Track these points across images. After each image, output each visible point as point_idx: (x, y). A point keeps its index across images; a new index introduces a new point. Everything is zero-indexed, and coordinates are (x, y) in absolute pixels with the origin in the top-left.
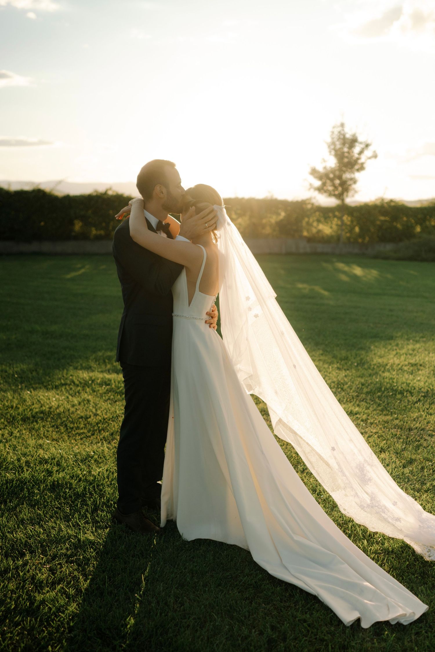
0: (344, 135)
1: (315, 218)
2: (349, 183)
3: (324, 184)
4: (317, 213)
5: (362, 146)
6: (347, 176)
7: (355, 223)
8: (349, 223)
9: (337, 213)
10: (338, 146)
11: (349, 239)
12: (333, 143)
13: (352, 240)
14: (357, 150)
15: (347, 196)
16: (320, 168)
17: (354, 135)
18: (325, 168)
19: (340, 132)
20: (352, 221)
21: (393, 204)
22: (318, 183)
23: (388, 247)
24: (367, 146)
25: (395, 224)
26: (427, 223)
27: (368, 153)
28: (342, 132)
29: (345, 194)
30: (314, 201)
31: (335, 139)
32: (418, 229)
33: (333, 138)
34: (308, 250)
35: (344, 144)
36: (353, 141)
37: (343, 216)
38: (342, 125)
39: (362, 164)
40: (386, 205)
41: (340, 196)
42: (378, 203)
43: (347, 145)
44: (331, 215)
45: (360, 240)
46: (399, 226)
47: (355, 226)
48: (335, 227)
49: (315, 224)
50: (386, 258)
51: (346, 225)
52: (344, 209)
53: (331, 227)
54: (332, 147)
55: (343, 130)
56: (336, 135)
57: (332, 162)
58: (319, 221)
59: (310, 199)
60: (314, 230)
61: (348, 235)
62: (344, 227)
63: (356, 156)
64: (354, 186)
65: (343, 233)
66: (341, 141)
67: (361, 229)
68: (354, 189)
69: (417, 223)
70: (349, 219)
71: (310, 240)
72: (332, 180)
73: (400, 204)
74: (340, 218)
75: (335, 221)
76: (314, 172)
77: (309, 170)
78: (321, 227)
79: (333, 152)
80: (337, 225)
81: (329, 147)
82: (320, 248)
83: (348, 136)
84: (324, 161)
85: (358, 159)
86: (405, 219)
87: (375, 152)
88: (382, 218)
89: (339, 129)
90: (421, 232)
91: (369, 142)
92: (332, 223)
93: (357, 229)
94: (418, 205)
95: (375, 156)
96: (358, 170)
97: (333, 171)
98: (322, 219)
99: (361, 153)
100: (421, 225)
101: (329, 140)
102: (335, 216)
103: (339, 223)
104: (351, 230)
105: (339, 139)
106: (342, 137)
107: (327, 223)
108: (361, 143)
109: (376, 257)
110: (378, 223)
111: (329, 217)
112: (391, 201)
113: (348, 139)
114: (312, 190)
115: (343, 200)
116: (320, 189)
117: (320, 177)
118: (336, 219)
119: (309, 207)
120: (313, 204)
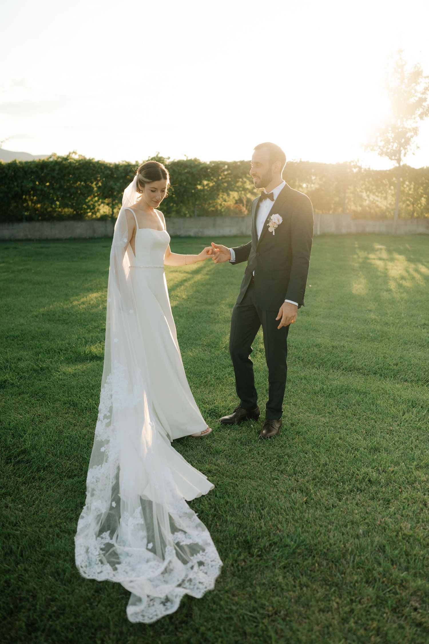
0: (402, 67)
1: (364, 186)
2: (411, 134)
7: (421, 191)
8: (410, 192)
9: (394, 180)
11: (411, 213)
13: (415, 214)
15: (406, 155)
19: (397, 62)
20: (416, 190)
28: (400, 63)
29: (403, 151)
31: (390, 74)
34: (353, 230)
35: (402, 80)
37: (403, 182)
38: (401, 52)
41: (395, 156)
44: (385, 182)
47: (420, 196)
48: (391, 199)
51: (408, 195)
53: (386, 198)
55: (401, 59)
56: (391, 68)
61: (411, 208)
66: (399, 76)
68: (414, 143)
70: (412, 186)
71: (356, 216)
72: (384, 133)
74: (399, 186)
75: (392, 190)
79: (387, 93)
82: (371, 226)
83: (408, 68)
92: (386, 193)
93: (423, 201)
96: (421, 117)
98: (374, 189)
102: (391, 183)
104: (416, 201)
105: (395, 73)
106: (399, 70)
111: (383, 186)
113: (409, 72)
115: (400, 161)
119: (355, 170)
120: (360, 168)
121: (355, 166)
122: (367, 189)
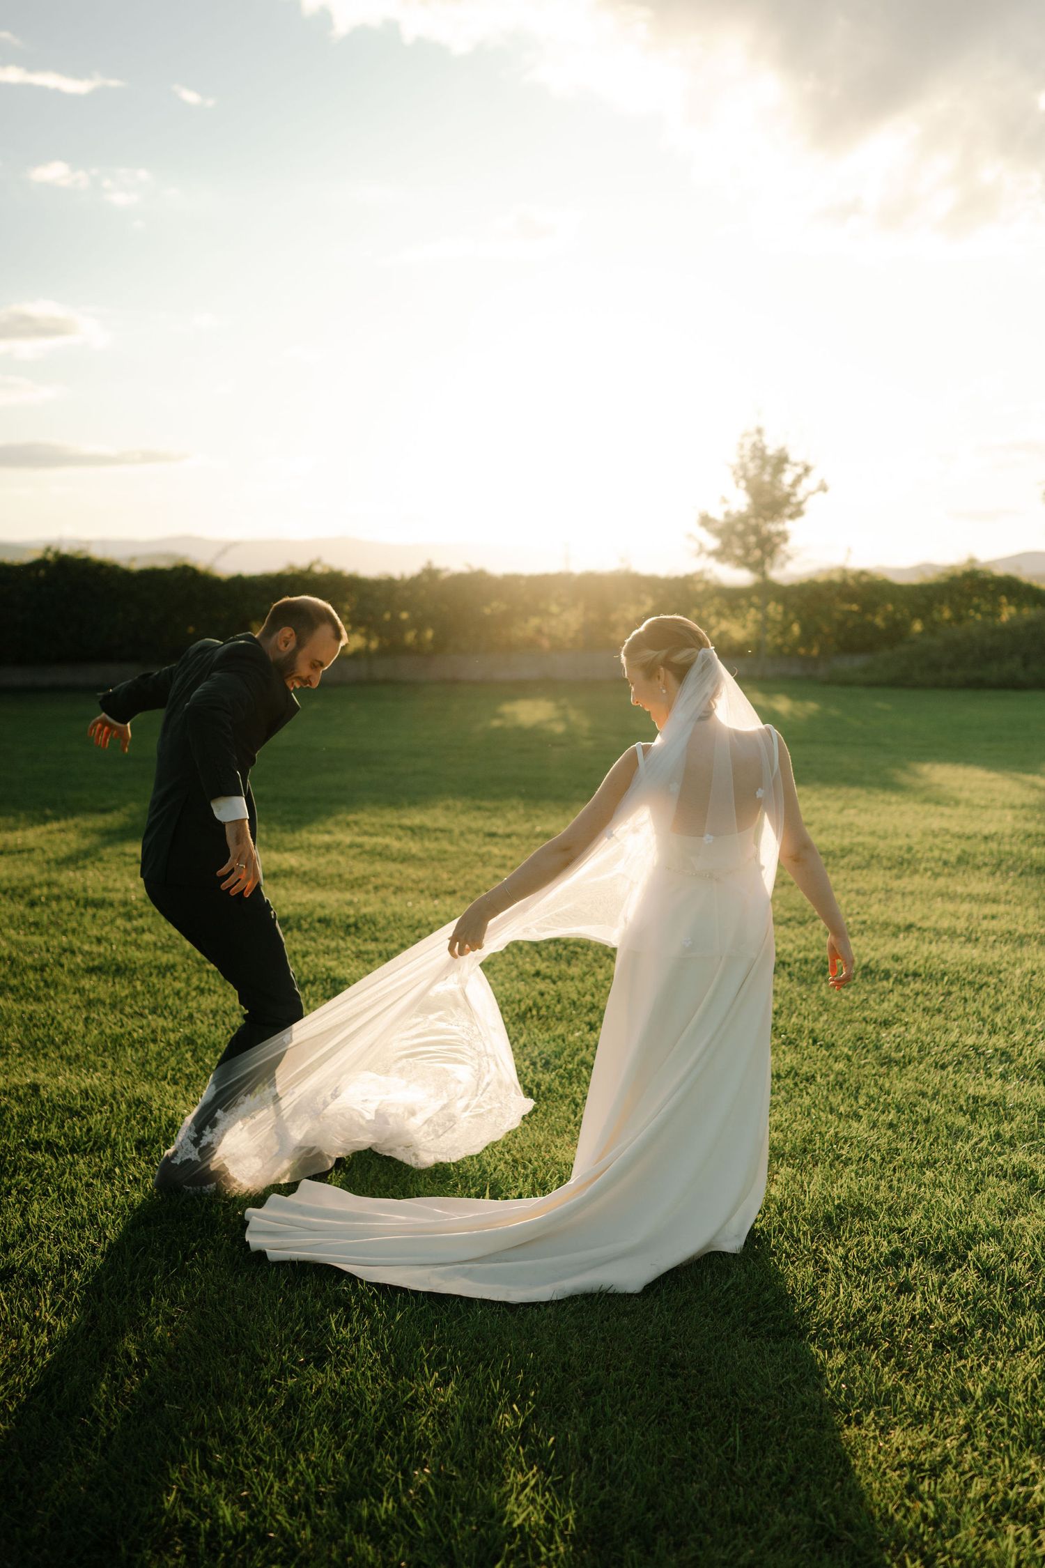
0: (763, 450)
1: (712, 610)
2: (777, 540)
3: (726, 545)
4: (717, 601)
5: (799, 470)
6: (773, 527)
7: (792, 616)
8: (779, 618)
9: (755, 599)
10: (752, 469)
11: (779, 648)
12: (743, 467)
14: (787, 478)
15: (772, 566)
16: (718, 515)
17: (782, 450)
18: (727, 514)
19: (754, 445)
20: (785, 614)
21: (864, 579)
22: (713, 543)
23: (859, 661)
24: (807, 470)
25: (869, 617)
26: (936, 615)
27: (808, 484)
28: (760, 445)
29: (768, 561)
30: (708, 576)
31: (747, 459)
32: (917, 626)
33: (742, 457)
35: (762, 468)
36: (781, 461)
37: (767, 604)
38: (759, 431)
39: (800, 504)
40: (851, 582)
41: (757, 566)
42: (836, 577)
43: (769, 469)
44: (743, 602)
45: (802, 651)
46: (879, 621)
47: (792, 623)
48: (751, 627)
49: (713, 620)
50: (846, 683)
51: (774, 622)
52: (767, 590)
53: (744, 627)
54: (741, 473)
55: (761, 441)
56: (747, 452)
57: (740, 502)
59: (702, 573)
61: (779, 641)
62: (769, 626)
63: (787, 489)
64: (784, 547)
65: (768, 638)
66: (758, 462)
67: (804, 628)
68: (784, 552)
69: (914, 616)
70: (780, 608)
72: (742, 536)
73: (880, 579)
74: (762, 608)
75: (753, 614)
76: (705, 521)
77: (695, 518)
78: (724, 625)
79: (743, 484)
80: (756, 622)
81: (735, 473)
83: (771, 451)
84: (724, 501)
85: (789, 495)
86: (890, 607)
87: (822, 481)
88: (846, 607)
89: (755, 438)
90: (922, 633)
91: (810, 463)
92: (745, 618)
93: (796, 629)
94: (915, 580)
95: (823, 488)
96: (791, 517)
97: (743, 518)
98: (727, 611)
99: (797, 481)
100: (923, 618)
101: (735, 460)
102: (751, 605)
103: (760, 616)
104: (785, 630)
105: (753, 458)
106: (759, 454)
107: (736, 617)
108: (796, 465)
109: (830, 682)
110: (837, 615)
111: (740, 607)
112: (863, 573)
113: (772, 457)
114: (704, 556)
115: (763, 574)
116: (720, 555)
117: (719, 533)
118: (753, 611)
119: (700, 587)
120: (707, 583)
121: (700, 581)
122: (719, 614)
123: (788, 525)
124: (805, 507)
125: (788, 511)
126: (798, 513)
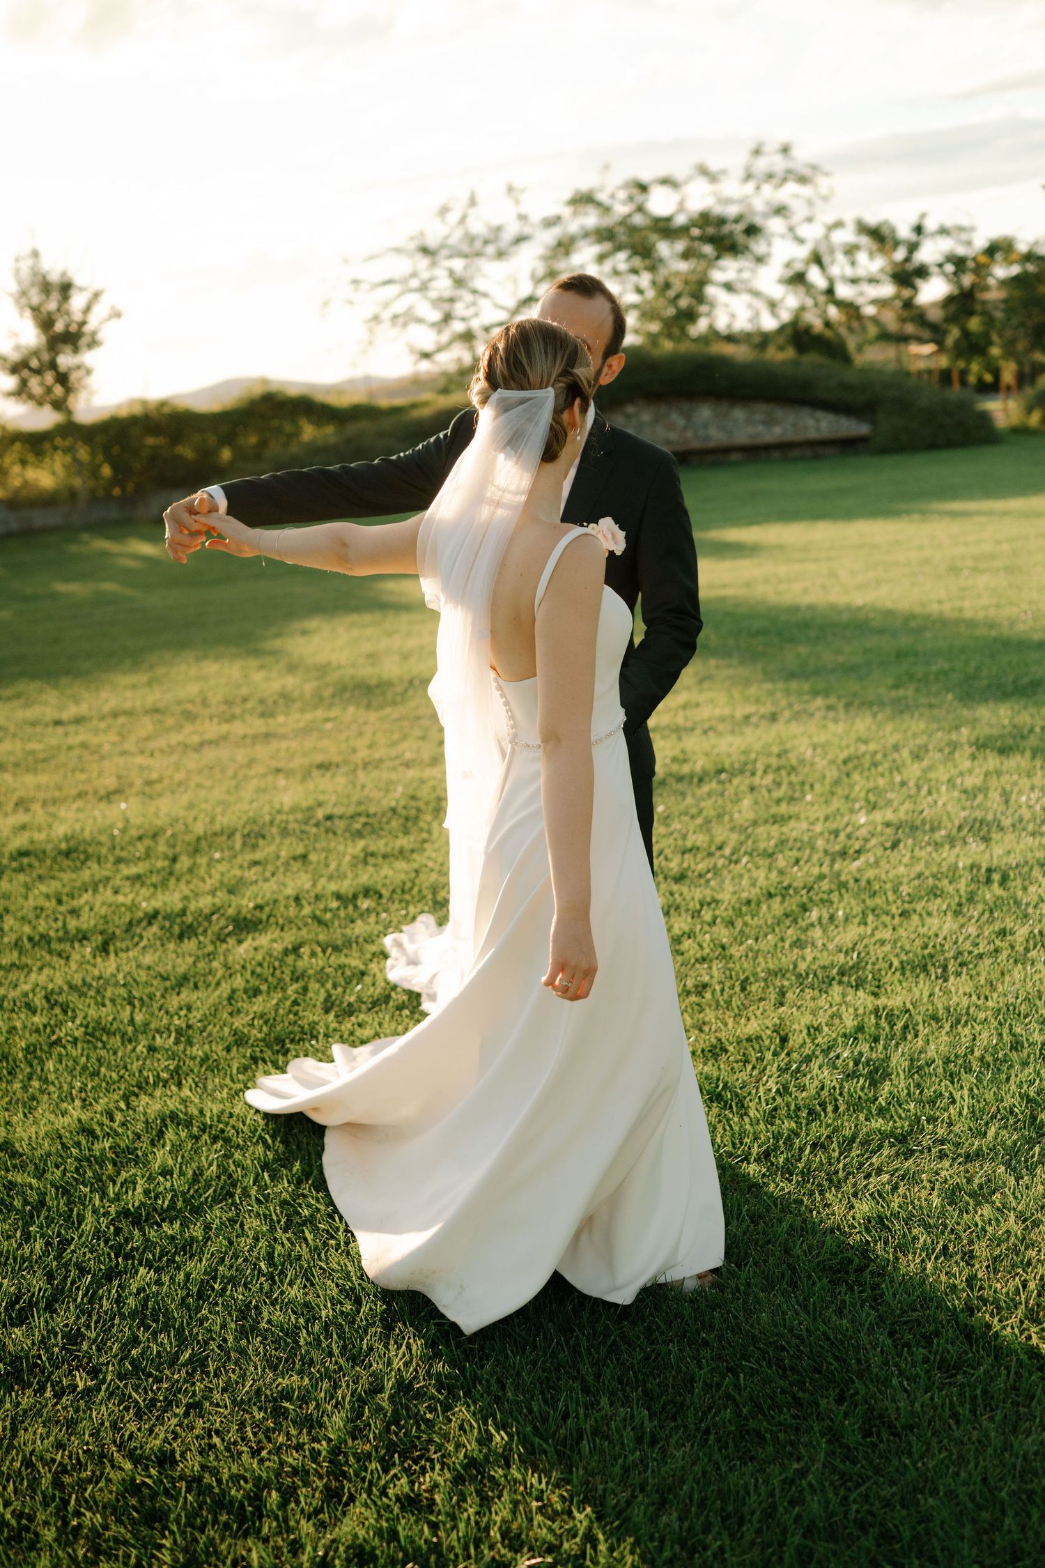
0: (43, 276)
1: (14, 457)
2: (75, 375)
4: (18, 446)
5: (88, 295)
7: (100, 457)
8: (87, 459)
9: (58, 441)
11: (93, 491)
12: (24, 293)
13: (98, 493)
14: (77, 302)
17: (64, 274)
18: (18, 348)
19: (32, 268)
20: (92, 455)
24: (95, 294)
25: (178, 450)
27: (100, 311)
28: (38, 269)
29: (70, 398)
31: (26, 285)
32: (226, 454)
33: (19, 283)
36: (66, 289)
38: (35, 254)
39: (94, 333)
40: (153, 414)
41: (61, 405)
42: (138, 411)
43: (53, 296)
44: (47, 445)
45: (117, 491)
46: (189, 453)
47: (100, 464)
48: (60, 472)
49: (16, 469)
51: (82, 463)
52: (70, 430)
53: (53, 474)
54: (24, 301)
56: (25, 276)
57: (30, 336)
58: (24, 463)
60: (17, 482)
61: (88, 484)
62: (78, 469)
63: (77, 317)
65: (79, 482)
67: (115, 468)
69: (221, 444)
70: (88, 449)
72: (38, 372)
74: (69, 452)
78: (29, 474)
79: (26, 314)
80: (65, 467)
81: (17, 301)
84: (15, 335)
85: (83, 324)
86: (197, 437)
87: (113, 306)
88: (153, 441)
90: (234, 460)
91: (97, 287)
92: (52, 463)
93: (106, 471)
96: (88, 348)
97: (36, 353)
98: (31, 457)
99: (87, 310)
100: (231, 445)
101: (14, 287)
102: (56, 448)
103: (68, 460)
106: (39, 279)
108: (81, 290)
110: (146, 452)
112: (163, 403)
115: (66, 413)
116: (17, 395)
118: (60, 454)
123: (88, 358)
124: (100, 336)
125: (84, 341)
126: (93, 343)
